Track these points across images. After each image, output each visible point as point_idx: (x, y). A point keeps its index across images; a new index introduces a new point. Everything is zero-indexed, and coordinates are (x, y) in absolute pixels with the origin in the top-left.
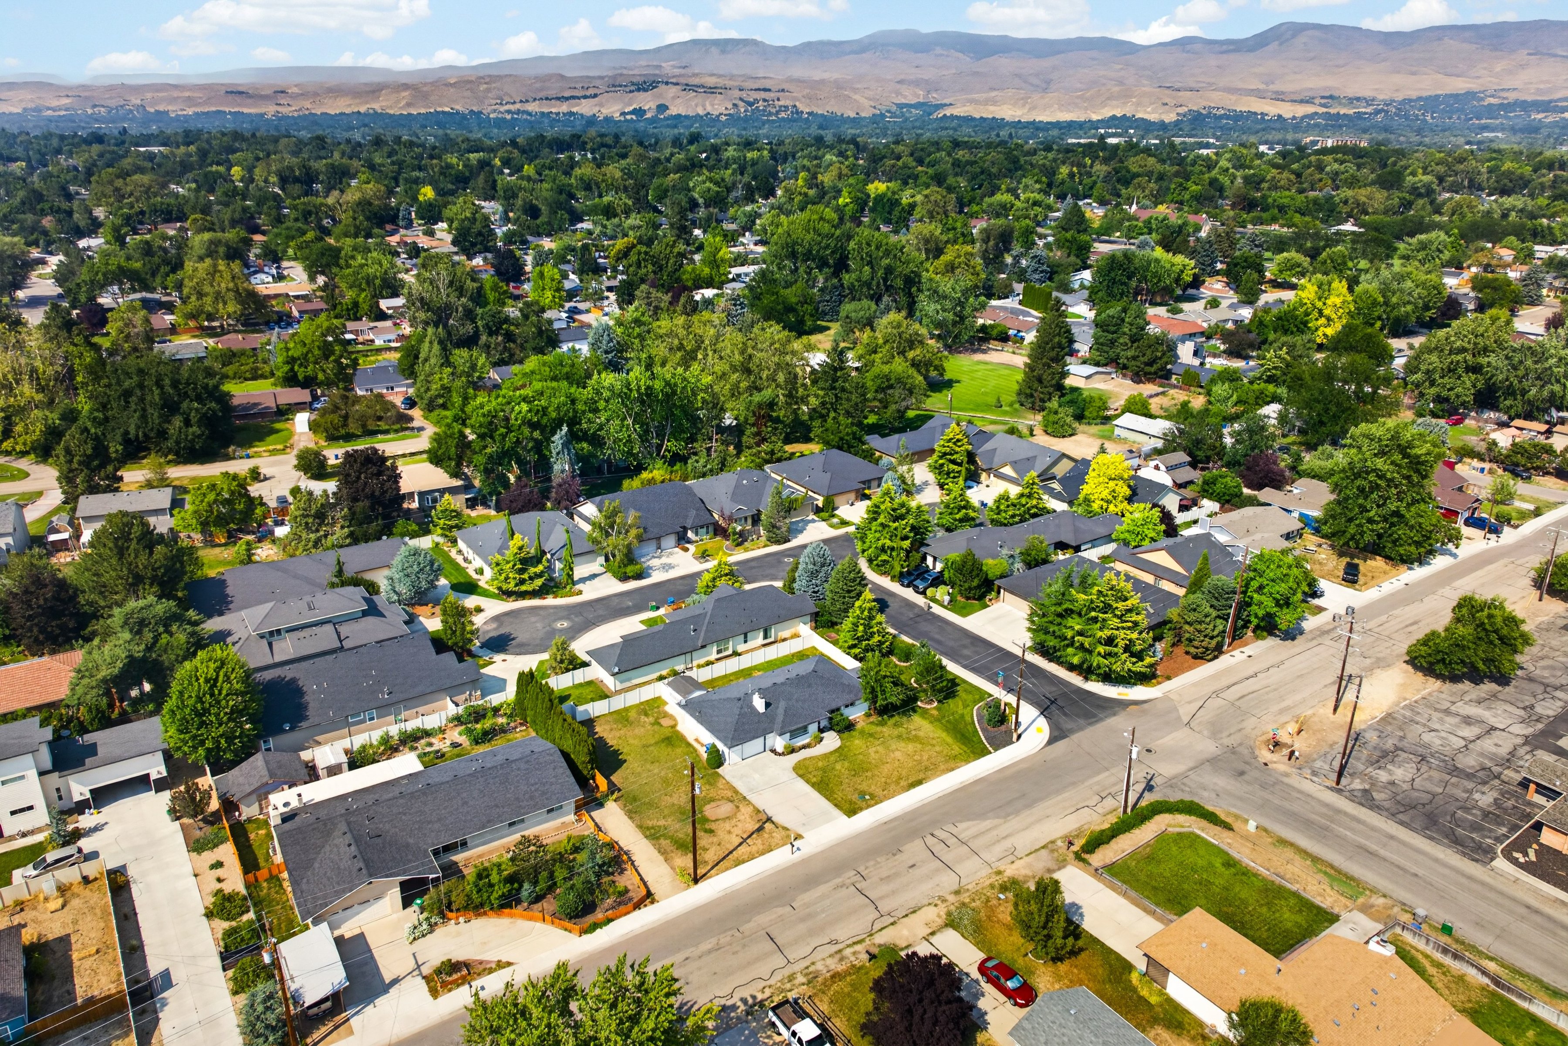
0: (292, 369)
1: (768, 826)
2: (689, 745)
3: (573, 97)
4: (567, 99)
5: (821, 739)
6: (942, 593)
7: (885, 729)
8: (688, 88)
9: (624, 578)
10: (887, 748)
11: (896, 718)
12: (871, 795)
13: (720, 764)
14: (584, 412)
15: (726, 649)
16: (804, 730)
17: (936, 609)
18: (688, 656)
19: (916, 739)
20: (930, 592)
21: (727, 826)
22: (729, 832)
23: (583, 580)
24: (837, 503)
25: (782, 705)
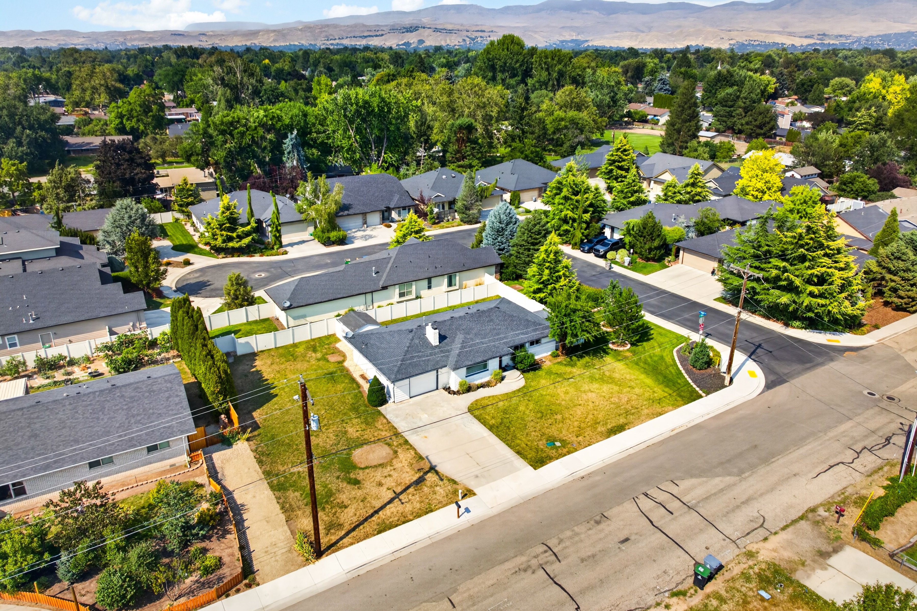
0: (121, 123)
1: (431, 477)
2: (353, 380)
3: (370, 36)
4: (366, 37)
5: (503, 378)
6: (622, 255)
7: (574, 370)
8: (436, 30)
9: (327, 243)
10: (578, 389)
11: (587, 359)
12: (562, 441)
13: (383, 401)
14: (314, 125)
15: (410, 293)
16: (483, 366)
17: (616, 268)
18: (369, 296)
19: (611, 380)
20: (610, 255)
21: (378, 475)
22: (380, 484)
23: (291, 245)
24: (522, 199)
25: (460, 337)
